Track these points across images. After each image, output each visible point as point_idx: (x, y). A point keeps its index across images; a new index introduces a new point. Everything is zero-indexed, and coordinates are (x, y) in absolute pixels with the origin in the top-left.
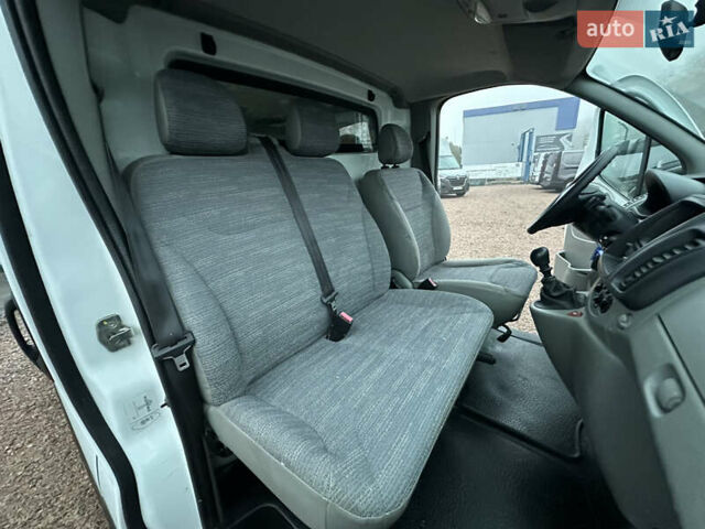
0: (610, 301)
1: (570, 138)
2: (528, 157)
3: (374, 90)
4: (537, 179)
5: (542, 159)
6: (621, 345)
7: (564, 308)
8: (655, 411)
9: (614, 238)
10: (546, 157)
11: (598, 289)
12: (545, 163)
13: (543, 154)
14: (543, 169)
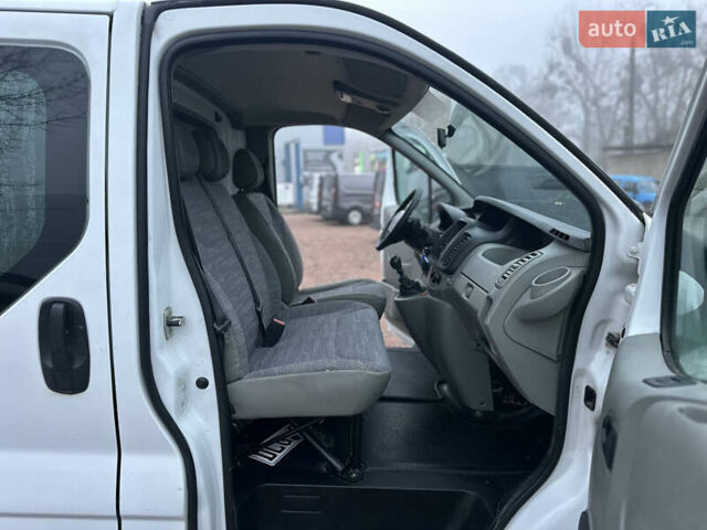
0: (440, 277)
1: (341, 156)
2: (298, 177)
3: (221, 113)
4: (315, 207)
5: (316, 182)
6: (453, 297)
7: (416, 294)
8: (466, 298)
9: (431, 248)
10: (321, 179)
11: (432, 276)
12: (321, 186)
13: (316, 176)
14: (320, 194)
